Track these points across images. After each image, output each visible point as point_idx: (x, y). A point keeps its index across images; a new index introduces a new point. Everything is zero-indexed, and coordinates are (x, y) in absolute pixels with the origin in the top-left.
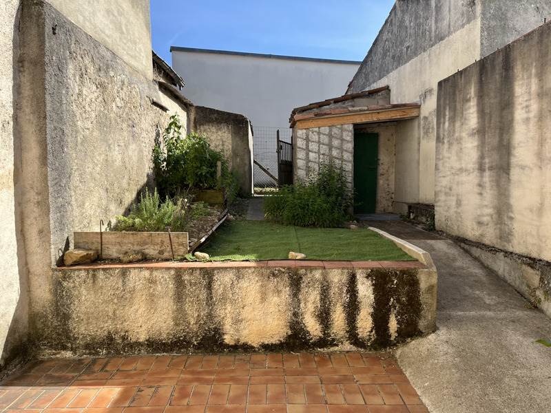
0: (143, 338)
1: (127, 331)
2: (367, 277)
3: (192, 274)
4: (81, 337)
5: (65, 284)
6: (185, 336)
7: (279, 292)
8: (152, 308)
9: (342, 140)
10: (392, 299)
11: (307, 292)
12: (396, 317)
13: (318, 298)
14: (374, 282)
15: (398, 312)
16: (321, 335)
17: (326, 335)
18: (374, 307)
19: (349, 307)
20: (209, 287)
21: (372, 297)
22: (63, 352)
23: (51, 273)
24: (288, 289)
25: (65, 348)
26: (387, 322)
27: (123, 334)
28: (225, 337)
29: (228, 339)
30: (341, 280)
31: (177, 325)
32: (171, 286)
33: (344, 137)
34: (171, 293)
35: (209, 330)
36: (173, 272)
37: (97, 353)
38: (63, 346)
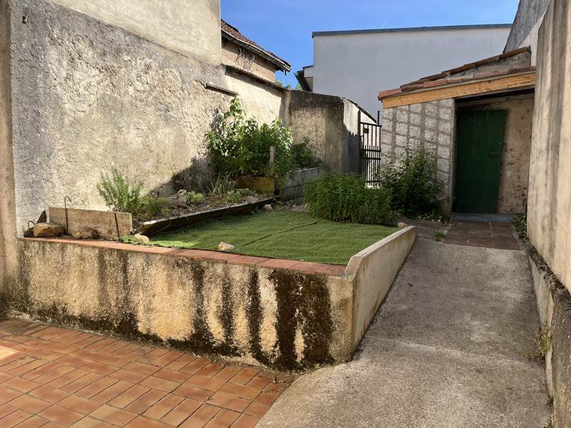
0: (77, 313)
1: (66, 304)
2: (269, 279)
3: (111, 254)
4: (36, 303)
5: (26, 253)
6: (108, 317)
7: (183, 284)
8: (83, 285)
9: (438, 119)
10: (297, 310)
11: (209, 288)
12: (303, 334)
13: (221, 296)
14: (277, 285)
15: (305, 328)
16: (224, 340)
17: (229, 341)
18: (277, 317)
19: (251, 312)
20: (125, 270)
21: (275, 304)
22: (24, 314)
23: (17, 242)
24: (191, 282)
25: (25, 311)
26: (292, 338)
27: (63, 306)
28: (139, 324)
29: (141, 328)
30: (242, 279)
31: (101, 304)
32: (96, 265)
33: (441, 116)
34: (96, 272)
35: (126, 315)
36: (97, 251)
37: (46, 320)
38: (24, 308)
